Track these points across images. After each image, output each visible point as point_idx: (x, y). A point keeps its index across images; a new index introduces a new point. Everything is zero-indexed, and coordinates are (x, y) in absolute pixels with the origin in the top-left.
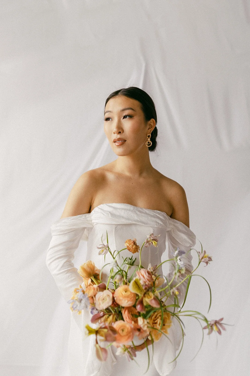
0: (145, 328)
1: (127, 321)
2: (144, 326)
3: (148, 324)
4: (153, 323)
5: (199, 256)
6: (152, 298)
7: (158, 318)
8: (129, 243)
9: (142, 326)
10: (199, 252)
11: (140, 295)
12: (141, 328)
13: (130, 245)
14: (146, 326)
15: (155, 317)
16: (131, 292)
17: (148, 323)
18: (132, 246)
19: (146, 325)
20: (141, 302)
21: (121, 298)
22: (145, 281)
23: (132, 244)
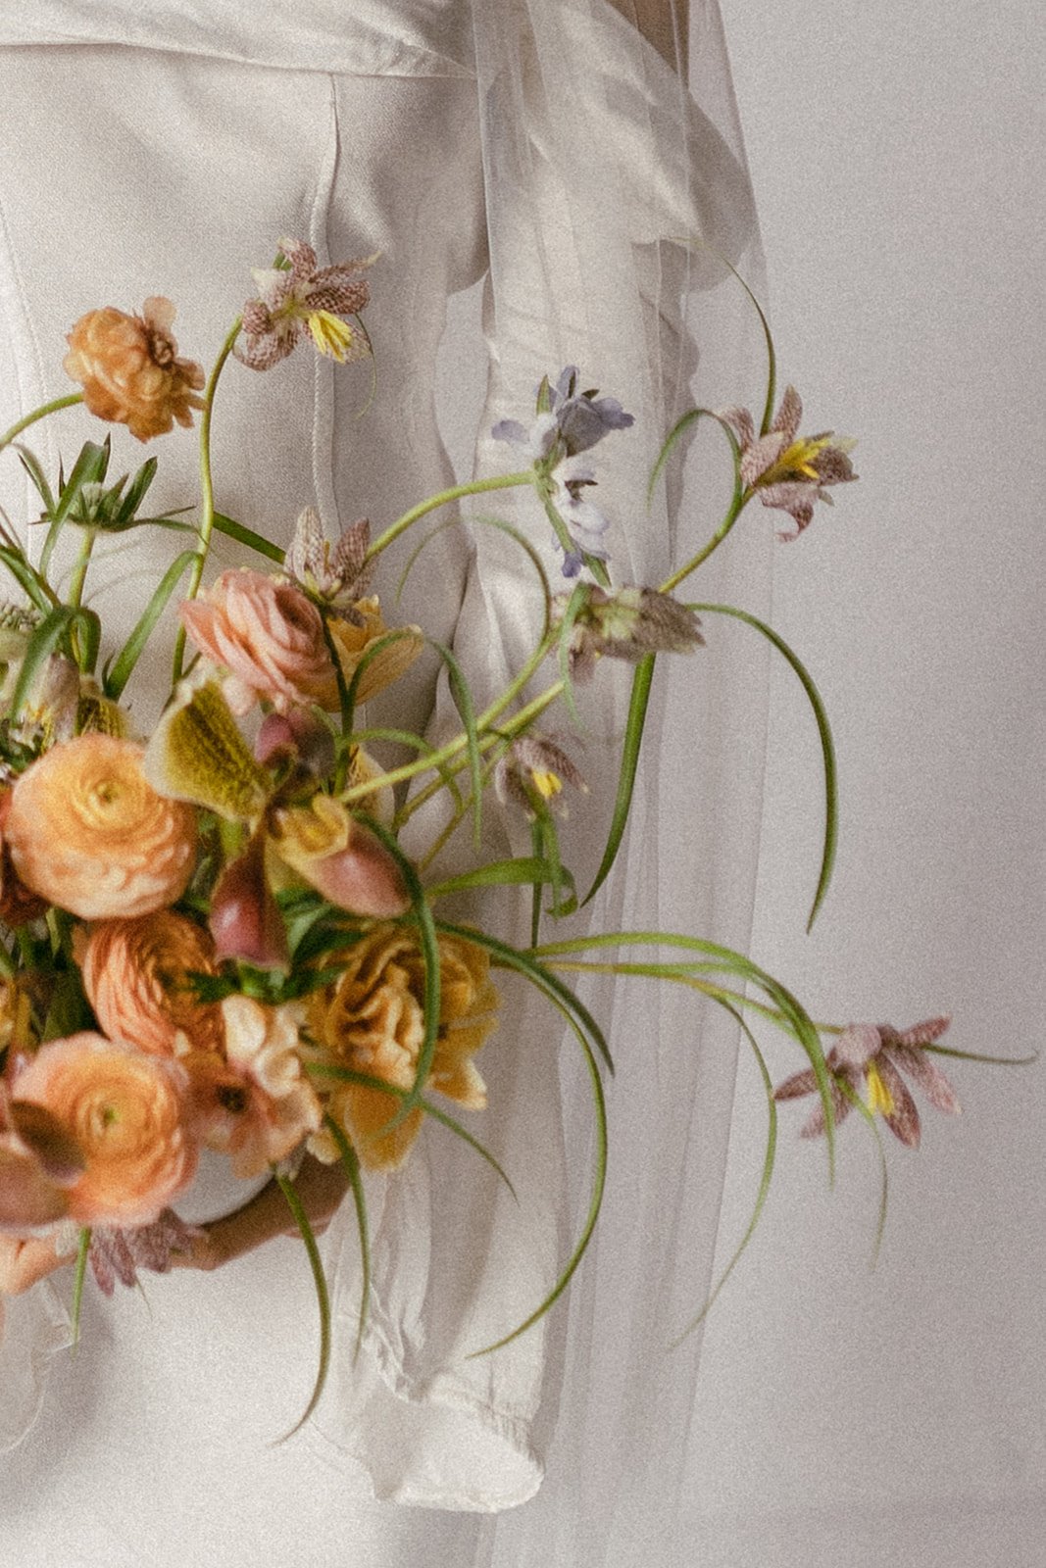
0: (284, 1084)
1: (125, 1034)
2: (275, 1068)
3: (306, 1051)
4: (346, 1029)
5: (740, 452)
6: (342, 841)
7: (383, 980)
8: (101, 356)
9: (259, 1066)
10: (744, 420)
11: (228, 814)
12: (249, 1079)
13: (109, 372)
14: (293, 1067)
15: (362, 975)
16: (151, 799)
17: (303, 1037)
18: (133, 381)
19: (293, 1053)
20: (251, 880)
21: (69, 853)
22: (263, 682)
23: (135, 359)
